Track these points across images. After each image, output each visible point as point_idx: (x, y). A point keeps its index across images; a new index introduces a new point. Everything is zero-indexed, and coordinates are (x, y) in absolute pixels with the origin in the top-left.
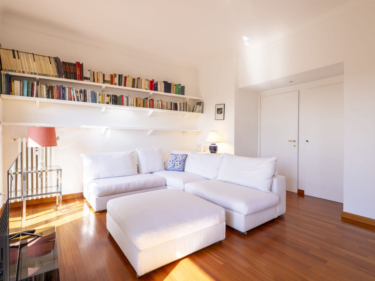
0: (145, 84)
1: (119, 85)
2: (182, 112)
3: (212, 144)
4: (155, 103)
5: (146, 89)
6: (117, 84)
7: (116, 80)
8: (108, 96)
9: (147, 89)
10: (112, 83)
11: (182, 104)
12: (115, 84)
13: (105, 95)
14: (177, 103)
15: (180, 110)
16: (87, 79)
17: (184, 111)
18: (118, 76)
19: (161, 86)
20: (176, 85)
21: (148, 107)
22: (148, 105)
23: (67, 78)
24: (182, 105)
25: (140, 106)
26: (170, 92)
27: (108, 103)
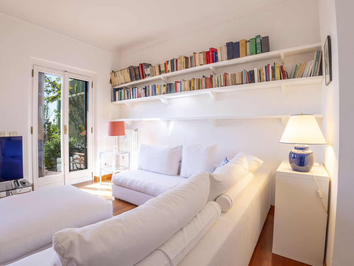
0: (200, 59)
1: (172, 71)
2: (265, 82)
3: (296, 148)
4: (215, 79)
5: (200, 65)
6: (170, 71)
7: (169, 67)
8: (164, 86)
9: (203, 65)
10: (166, 71)
11: (264, 69)
12: (168, 72)
13: (161, 86)
14: (253, 71)
15: (260, 80)
16: (148, 76)
17: (267, 80)
18: (170, 63)
19: (222, 53)
20: (249, 41)
21: (204, 88)
22: (204, 86)
23: (136, 80)
24: (264, 72)
25: (194, 89)
26: (238, 56)
27: (164, 93)
